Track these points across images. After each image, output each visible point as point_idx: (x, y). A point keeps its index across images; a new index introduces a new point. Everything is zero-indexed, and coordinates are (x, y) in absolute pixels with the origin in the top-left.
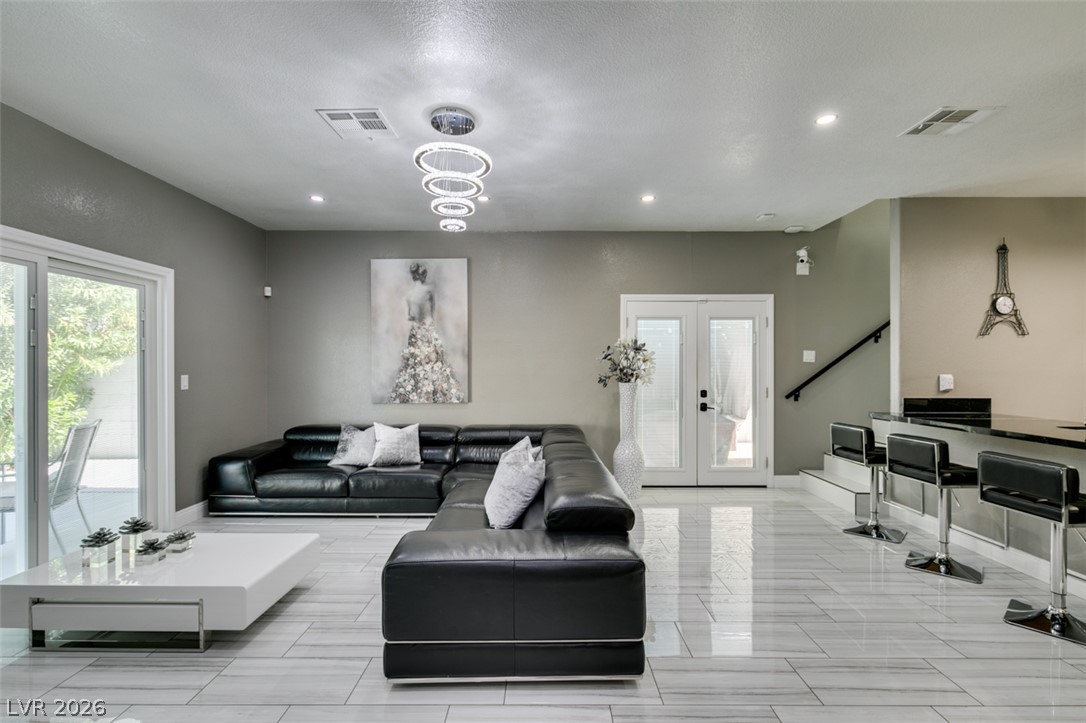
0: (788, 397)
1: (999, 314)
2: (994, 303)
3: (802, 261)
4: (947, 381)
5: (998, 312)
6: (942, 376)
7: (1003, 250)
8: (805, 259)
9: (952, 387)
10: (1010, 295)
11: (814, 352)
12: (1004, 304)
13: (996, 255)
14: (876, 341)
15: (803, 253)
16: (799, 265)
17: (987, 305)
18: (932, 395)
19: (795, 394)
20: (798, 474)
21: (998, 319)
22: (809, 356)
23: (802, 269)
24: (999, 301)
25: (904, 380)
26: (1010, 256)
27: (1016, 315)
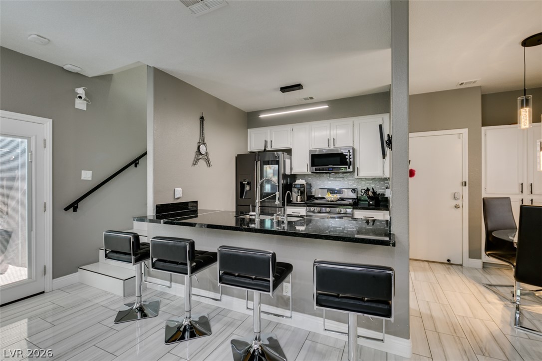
0: (67, 209)
1: (201, 154)
2: (199, 147)
3: (80, 97)
4: (179, 192)
5: (200, 153)
6: (176, 189)
7: (202, 118)
8: (83, 97)
9: (181, 196)
10: (204, 144)
11: (91, 172)
12: (203, 149)
13: (199, 121)
14: (136, 166)
15: (80, 91)
16: (78, 101)
17: (196, 149)
18: (170, 201)
19: (74, 206)
20: (77, 271)
21: (201, 157)
22: (87, 175)
23: (80, 105)
24: (201, 147)
25: (156, 193)
26: (205, 123)
27: (207, 155)
